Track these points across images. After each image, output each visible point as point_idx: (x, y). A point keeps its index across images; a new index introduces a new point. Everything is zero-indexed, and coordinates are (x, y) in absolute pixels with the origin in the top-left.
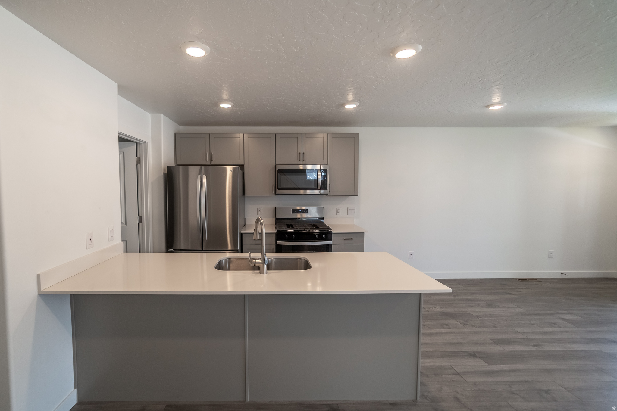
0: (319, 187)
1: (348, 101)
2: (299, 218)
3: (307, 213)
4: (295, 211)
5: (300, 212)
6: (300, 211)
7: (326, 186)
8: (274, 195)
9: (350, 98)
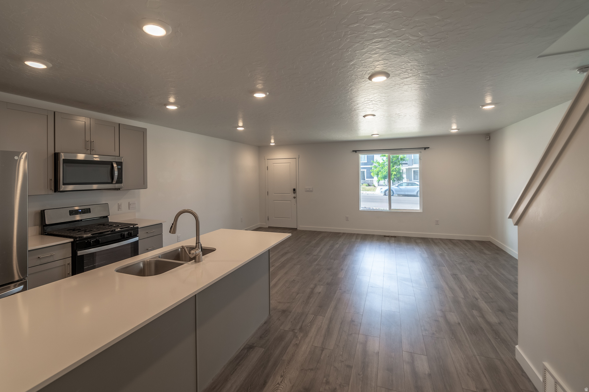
0: (114, 182)
1: (169, 102)
2: (78, 221)
3: (90, 212)
4: (73, 213)
5: (80, 213)
6: (80, 211)
7: (121, 180)
8: (52, 192)
9: (172, 100)
